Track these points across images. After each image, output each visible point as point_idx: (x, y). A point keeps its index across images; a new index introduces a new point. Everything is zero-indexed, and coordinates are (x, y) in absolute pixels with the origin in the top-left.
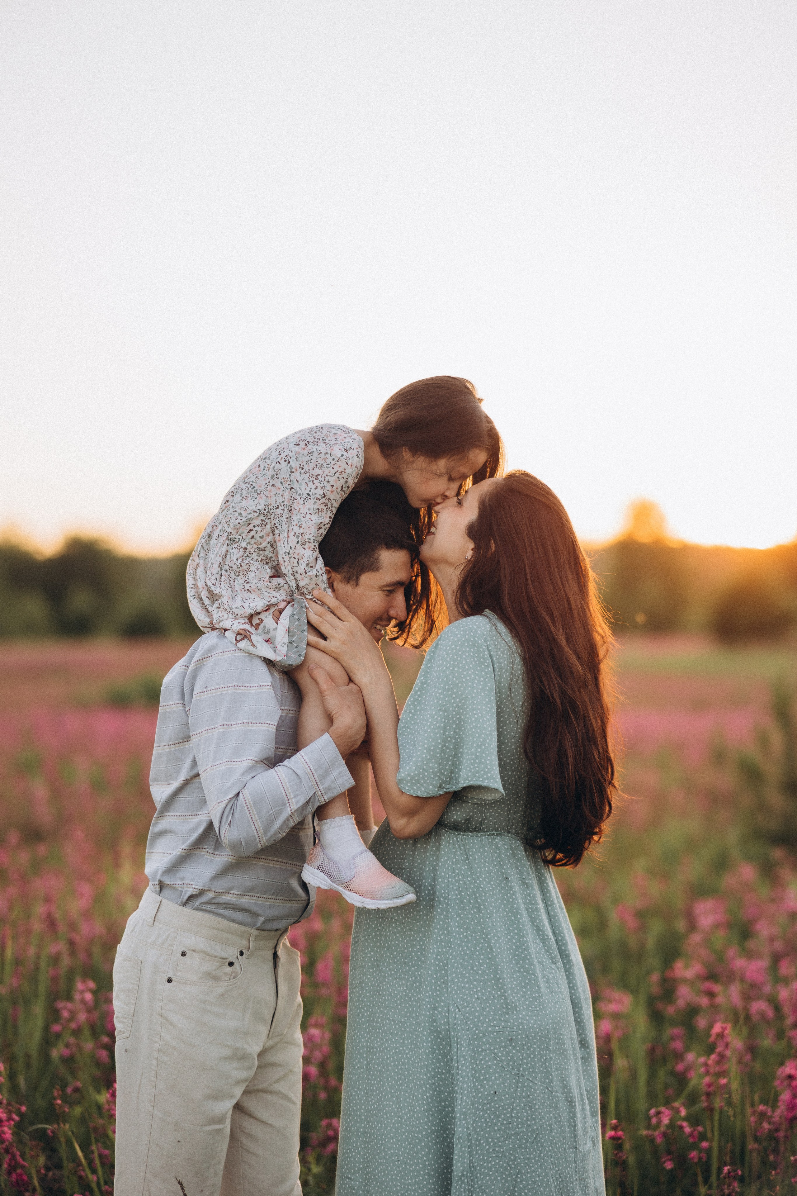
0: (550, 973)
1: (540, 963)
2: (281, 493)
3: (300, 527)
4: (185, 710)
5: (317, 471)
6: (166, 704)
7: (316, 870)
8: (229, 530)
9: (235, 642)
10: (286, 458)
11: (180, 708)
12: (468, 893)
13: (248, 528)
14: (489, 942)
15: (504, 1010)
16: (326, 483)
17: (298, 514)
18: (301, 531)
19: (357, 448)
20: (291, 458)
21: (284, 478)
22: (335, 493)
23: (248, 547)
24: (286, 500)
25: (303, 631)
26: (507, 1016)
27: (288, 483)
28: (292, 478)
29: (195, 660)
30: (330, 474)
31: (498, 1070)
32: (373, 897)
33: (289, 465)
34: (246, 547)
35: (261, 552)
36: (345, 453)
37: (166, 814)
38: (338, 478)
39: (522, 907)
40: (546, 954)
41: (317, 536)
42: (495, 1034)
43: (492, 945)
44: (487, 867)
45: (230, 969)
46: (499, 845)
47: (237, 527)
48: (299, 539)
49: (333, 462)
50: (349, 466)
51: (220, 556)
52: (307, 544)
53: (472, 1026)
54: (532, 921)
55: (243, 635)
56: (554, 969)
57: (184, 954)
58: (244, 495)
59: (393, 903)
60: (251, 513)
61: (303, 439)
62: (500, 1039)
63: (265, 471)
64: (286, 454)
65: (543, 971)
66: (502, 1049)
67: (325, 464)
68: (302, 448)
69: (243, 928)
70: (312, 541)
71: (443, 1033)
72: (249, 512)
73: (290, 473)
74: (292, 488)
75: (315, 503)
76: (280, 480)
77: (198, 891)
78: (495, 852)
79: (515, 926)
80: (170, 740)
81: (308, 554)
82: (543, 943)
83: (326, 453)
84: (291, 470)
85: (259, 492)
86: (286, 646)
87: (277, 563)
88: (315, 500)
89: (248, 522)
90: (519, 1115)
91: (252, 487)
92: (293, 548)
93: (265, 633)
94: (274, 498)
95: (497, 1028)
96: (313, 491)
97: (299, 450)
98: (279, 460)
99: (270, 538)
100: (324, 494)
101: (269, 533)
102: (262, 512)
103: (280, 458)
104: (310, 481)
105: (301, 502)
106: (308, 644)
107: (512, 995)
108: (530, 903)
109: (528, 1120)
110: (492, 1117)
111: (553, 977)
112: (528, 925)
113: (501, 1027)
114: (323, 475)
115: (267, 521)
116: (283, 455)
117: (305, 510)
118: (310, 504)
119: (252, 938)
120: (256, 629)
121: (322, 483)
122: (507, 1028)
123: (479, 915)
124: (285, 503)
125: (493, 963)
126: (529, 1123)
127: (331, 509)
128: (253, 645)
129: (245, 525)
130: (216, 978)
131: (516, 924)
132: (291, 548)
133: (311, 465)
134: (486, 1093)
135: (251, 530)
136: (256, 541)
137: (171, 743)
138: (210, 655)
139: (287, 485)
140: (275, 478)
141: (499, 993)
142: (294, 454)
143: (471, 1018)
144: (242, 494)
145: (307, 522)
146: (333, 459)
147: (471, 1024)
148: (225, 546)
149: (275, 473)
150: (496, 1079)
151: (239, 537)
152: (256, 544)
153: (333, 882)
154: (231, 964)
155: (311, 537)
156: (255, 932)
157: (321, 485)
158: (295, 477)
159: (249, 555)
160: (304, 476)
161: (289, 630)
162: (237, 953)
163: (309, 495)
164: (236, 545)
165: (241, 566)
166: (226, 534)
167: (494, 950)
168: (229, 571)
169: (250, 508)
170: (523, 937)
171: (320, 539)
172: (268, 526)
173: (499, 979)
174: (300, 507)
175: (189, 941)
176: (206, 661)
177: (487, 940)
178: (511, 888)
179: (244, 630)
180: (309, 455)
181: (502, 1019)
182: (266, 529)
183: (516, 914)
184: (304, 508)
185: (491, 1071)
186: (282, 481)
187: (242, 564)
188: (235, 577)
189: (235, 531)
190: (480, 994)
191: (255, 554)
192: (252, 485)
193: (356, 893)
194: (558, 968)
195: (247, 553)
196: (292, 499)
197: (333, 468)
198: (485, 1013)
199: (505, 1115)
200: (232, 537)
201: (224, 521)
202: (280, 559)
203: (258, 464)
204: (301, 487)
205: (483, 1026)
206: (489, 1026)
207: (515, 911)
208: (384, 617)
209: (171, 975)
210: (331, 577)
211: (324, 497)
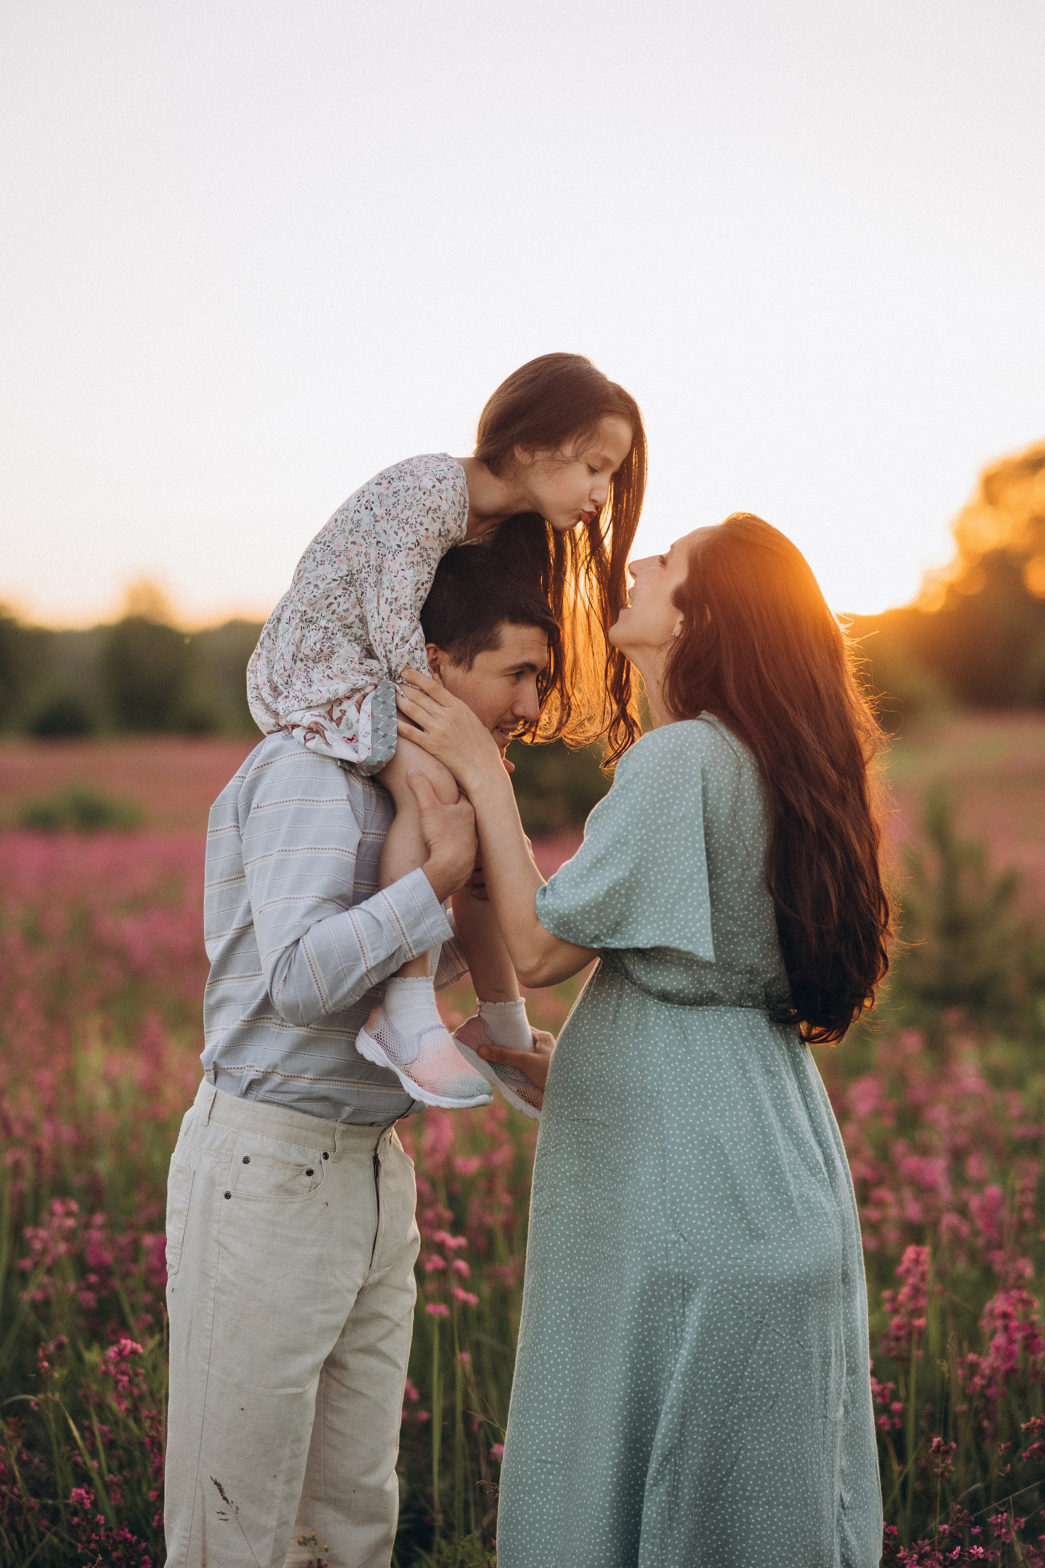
0: (810, 1190)
1: (796, 1177)
2: (364, 551)
3: (393, 590)
4: (239, 835)
5: (407, 513)
6: (215, 829)
7: (372, 1039)
8: (303, 608)
9: (303, 741)
10: (367, 504)
11: (233, 832)
12: (689, 1084)
13: (327, 602)
14: (722, 1148)
15: (747, 1238)
16: (418, 526)
17: (388, 573)
18: (394, 595)
19: (453, 478)
20: (373, 503)
21: (366, 531)
22: (431, 539)
23: (329, 626)
24: (372, 558)
25: (391, 717)
26: (751, 1246)
27: (373, 536)
28: (378, 529)
29: (253, 767)
30: (422, 514)
31: (735, 1317)
33: (372, 512)
34: (327, 625)
35: (348, 630)
36: (437, 484)
37: (223, 977)
38: (433, 518)
39: (768, 1104)
40: (803, 1164)
41: (416, 602)
42: (737, 1269)
43: (726, 1151)
44: (713, 1051)
45: (309, 1179)
46: (730, 1024)
47: (313, 602)
48: (393, 607)
49: (424, 497)
50: (444, 501)
51: (293, 644)
52: (403, 611)
53: (705, 1259)
54: (782, 1121)
55: (314, 730)
56: (814, 1183)
57: (246, 1161)
58: (319, 559)
60: (330, 583)
61: (386, 475)
62: (743, 1275)
63: (343, 526)
64: (366, 499)
65: (800, 1187)
66: (744, 1289)
67: (415, 502)
68: (385, 487)
69: (324, 1122)
70: (408, 606)
71: (660, 1269)
72: (328, 581)
73: (374, 523)
74: (378, 542)
75: (408, 555)
76: (361, 534)
77: (261, 1074)
78: (726, 1033)
79: (759, 1129)
80: (222, 876)
81: (404, 626)
82: (798, 1150)
83: (415, 487)
84: (375, 518)
85: (338, 554)
86: (370, 736)
87: (368, 643)
88: (408, 551)
89: (327, 593)
90: (755, 1374)
91: (329, 548)
92: (386, 619)
93: (349, 729)
94: (356, 559)
95: (739, 1261)
96: (404, 540)
97: (382, 491)
98: (357, 508)
99: (357, 611)
100: (417, 541)
101: (356, 604)
102: (344, 578)
103: (358, 506)
104: (399, 529)
105: (390, 557)
106: (399, 733)
107: (757, 1218)
108: (778, 1097)
109: (765, 1382)
110: (717, 1377)
111: (814, 1194)
112: (777, 1127)
113: (744, 1260)
114: (414, 517)
115: (350, 588)
116: (363, 501)
117: (395, 567)
118: (401, 558)
119: (337, 1135)
120: (338, 725)
121: (413, 526)
122: (752, 1261)
123: (706, 1112)
124: (371, 563)
125: (729, 1175)
126: (766, 1386)
127: (427, 561)
128: (327, 743)
129: (322, 598)
130: (292, 1193)
131: (760, 1127)
132: (383, 619)
133: (400, 507)
134: (714, 1346)
135: (331, 604)
136: (340, 617)
137: (223, 880)
138: (272, 760)
139: (371, 539)
140: (354, 532)
141: (739, 1215)
142: (376, 497)
143: (704, 1248)
144: (315, 558)
145: (400, 582)
146: (424, 493)
147: (704, 1257)
148: (299, 630)
149: (353, 526)
150: (730, 1328)
151: (318, 615)
152: (339, 621)
154: (310, 1173)
155: (407, 601)
156: (341, 1127)
157: (413, 530)
158: (381, 527)
159: (332, 636)
160: (391, 522)
161: (373, 716)
162: (319, 1155)
163: (399, 546)
164: (313, 627)
165: (322, 651)
166: (299, 615)
167: (730, 1158)
168: (305, 660)
169: (329, 576)
170: (770, 1143)
171: (420, 604)
172: (353, 596)
173: (738, 1197)
174: (391, 564)
175: (252, 1143)
176: (266, 769)
177: (719, 1145)
178: (750, 1080)
179: (316, 723)
180: (395, 495)
181: (746, 1249)
182: (351, 600)
183: (759, 1115)
184: (394, 564)
185: (725, 1317)
186: (365, 534)
187: (323, 648)
188: (314, 665)
189: (311, 608)
190: (714, 1217)
191: (340, 634)
192: (329, 546)
193: (415, 1081)
194: (819, 1182)
195: (329, 634)
196: (381, 557)
197: (424, 505)
198: (722, 1242)
199: (735, 1373)
200: (309, 616)
201: (296, 599)
202: (371, 638)
203: (334, 518)
204: (389, 538)
205: (719, 1259)
206: (728, 1257)
207: (757, 1110)
208: (508, 717)
209: (229, 1188)
210: (437, 658)
211: (418, 545)
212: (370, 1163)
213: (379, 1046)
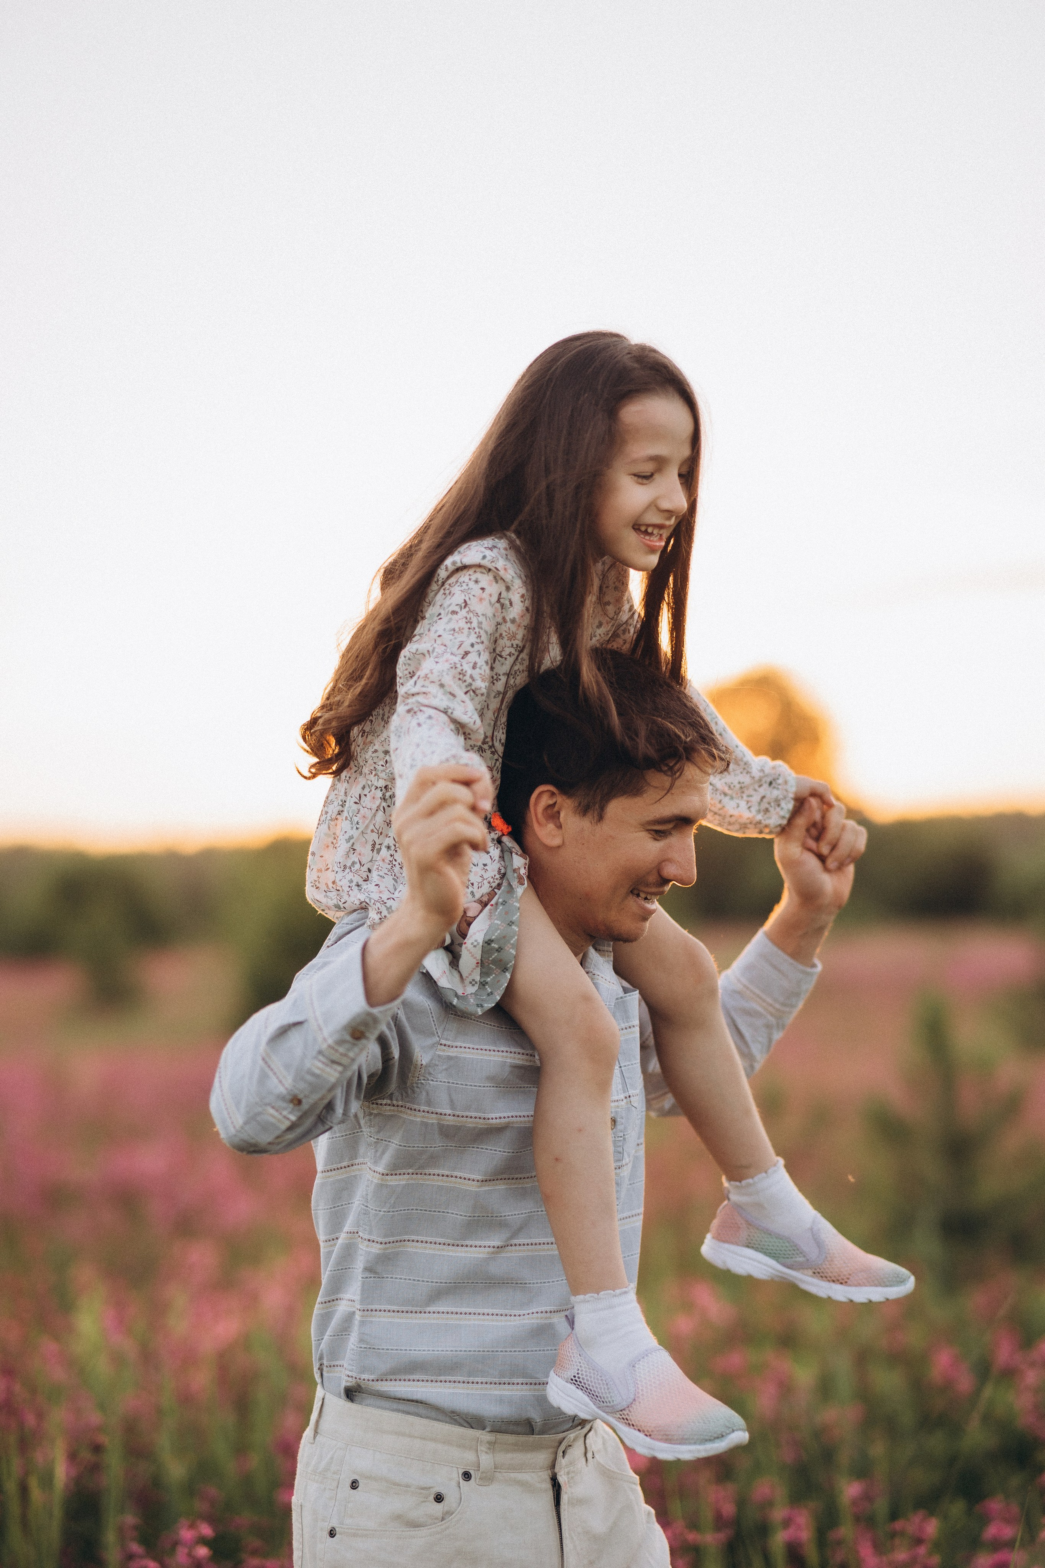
7: (569, 1385)
32: (668, 1439)
45: (437, 1507)
57: (354, 1485)
59: (706, 1450)
75: (450, 620)
88: (450, 616)
119: (482, 1448)
130: (413, 1525)
153: (599, 1408)
154: (438, 1498)
162: (457, 1475)
193: (639, 1430)
208: (652, 878)
209: (334, 1523)
210: (555, 803)
211: (465, 607)
212: (548, 1485)
213: (580, 1392)
